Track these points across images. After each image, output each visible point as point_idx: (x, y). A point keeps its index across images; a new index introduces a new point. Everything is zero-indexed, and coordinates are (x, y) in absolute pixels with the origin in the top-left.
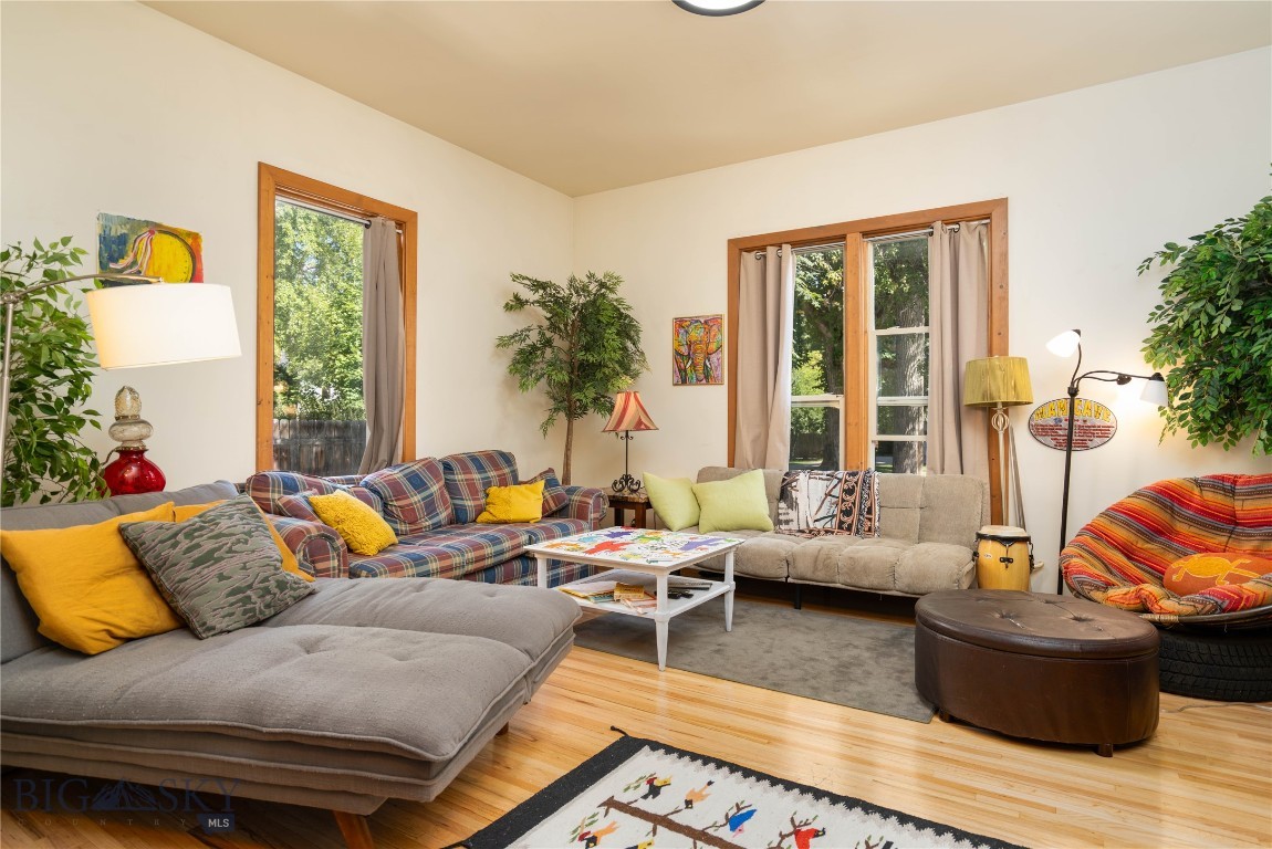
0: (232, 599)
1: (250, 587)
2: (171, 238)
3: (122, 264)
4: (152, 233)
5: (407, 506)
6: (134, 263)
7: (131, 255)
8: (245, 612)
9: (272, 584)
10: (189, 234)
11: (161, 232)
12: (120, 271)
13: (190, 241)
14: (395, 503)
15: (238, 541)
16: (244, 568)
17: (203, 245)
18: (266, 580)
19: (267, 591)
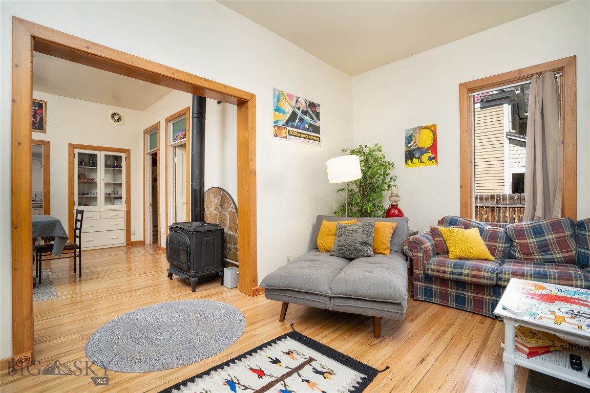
0: (338, 248)
1: (344, 246)
2: (426, 130)
3: (412, 143)
4: (420, 130)
5: (524, 244)
6: (415, 142)
7: (414, 140)
8: (340, 253)
9: (352, 248)
10: (432, 126)
11: (423, 129)
12: (411, 146)
13: (432, 128)
14: (516, 241)
15: (350, 232)
16: (345, 240)
17: (437, 128)
18: (350, 246)
19: (349, 249)
